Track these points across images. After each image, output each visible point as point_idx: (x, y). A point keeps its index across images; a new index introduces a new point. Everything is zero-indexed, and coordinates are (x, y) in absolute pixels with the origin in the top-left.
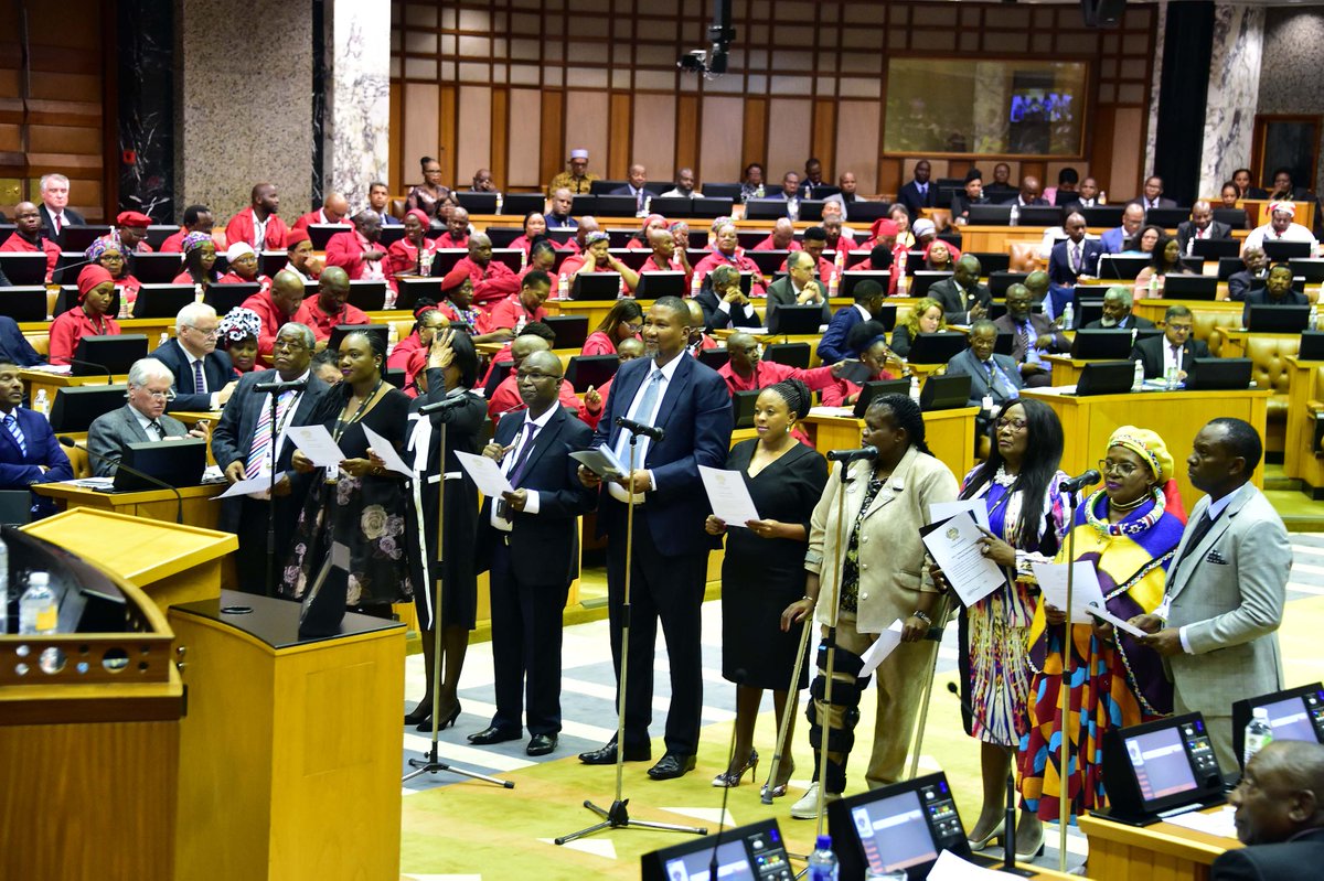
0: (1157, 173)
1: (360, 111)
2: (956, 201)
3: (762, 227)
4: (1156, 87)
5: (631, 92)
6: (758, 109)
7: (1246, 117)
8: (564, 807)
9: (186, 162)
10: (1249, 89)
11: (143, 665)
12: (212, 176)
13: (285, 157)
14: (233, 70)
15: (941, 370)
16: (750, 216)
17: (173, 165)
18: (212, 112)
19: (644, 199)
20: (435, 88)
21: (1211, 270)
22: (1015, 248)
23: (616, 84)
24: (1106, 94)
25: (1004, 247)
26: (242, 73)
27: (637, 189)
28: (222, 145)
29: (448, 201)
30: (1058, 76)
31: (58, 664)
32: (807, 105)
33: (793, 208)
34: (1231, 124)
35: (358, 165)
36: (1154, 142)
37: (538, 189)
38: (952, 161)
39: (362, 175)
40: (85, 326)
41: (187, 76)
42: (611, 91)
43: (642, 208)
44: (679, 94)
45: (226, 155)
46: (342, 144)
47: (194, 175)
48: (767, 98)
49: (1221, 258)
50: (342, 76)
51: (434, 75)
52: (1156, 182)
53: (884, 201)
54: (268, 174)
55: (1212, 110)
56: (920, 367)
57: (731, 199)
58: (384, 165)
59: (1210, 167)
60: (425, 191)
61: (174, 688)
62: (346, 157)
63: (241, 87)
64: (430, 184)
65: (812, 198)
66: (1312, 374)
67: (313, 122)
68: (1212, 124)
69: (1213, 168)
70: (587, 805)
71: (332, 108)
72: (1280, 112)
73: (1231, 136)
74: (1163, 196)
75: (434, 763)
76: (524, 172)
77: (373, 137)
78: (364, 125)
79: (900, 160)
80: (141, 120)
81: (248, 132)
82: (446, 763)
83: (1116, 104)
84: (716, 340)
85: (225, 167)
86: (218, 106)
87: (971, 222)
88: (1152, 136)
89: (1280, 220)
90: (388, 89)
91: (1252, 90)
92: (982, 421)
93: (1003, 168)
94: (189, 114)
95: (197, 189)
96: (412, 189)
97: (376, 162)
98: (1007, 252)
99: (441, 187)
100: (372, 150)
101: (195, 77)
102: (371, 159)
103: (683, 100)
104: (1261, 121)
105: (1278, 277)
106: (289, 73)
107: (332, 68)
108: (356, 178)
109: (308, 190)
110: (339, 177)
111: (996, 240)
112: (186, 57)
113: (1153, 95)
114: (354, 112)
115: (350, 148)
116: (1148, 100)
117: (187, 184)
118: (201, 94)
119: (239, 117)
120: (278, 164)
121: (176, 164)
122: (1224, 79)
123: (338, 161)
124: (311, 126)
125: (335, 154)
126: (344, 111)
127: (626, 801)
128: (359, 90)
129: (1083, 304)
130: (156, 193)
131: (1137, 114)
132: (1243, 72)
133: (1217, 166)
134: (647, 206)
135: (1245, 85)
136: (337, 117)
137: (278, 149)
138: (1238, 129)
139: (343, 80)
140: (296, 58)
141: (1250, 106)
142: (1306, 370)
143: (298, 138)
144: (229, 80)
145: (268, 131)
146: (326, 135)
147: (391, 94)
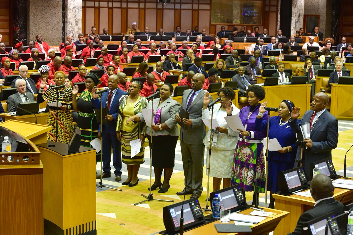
0: (280, 29)
1: (74, 15)
2: (230, 36)
3: (180, 43)
4: (279, 7)
5: (145, 9)
6: (178, 13)
7: (301, 15)
8: (135, 196)
9: (30, 30)
10: (302, 8)
11: (33, 160)
12: (36, 33)
13: (55, 28)
14: (42, 6)
15: (229, 80)
16: (177, 40)
17: (27, 30)
18: (37, 17)
19: (149, 36)
20: (93, 9)
21: (295, 54)
22: (246, 48)
23: (141, 7)
24: (267, 9)
25: (243, 48)
26: (44, 7)
27: (147, 34)
28: (39, 25)
29: (97, 38)
30: (255, 4)
31: (12, 160)
32: (191, 11)
33: (188, 38)
34: (298, 17)
35: (74, 29)
36: (279, 21)
37: (121, 34)
38: (228, 26)
39: (75, 32)
40: (5, 72)
41: (30, 8)
42: (139, 8)
43: (148, 39)
44: (157, 9)
45: (40, 28)
46: (70, 24)
47: (32, 33)
48: (180, 10)
49: (298, 51)
50: (70, 6)
51: (93, 5)
52: (280, 31)
53: (211, 36)
54: (51, 32)
55: (293, 13)
56: (223, 79)
57: (172, 36)
58: (81, 29)
59: (293, 27)
60: (92, 35)
61: (41, 166)
62: (71, 27)
63: (44, 10)
64: (93, 34)
65: (193, 35)
66: (321, 79)
67: (62, 18)
68: (293, 17)
69: (294, 28)
70: (142, 195)
71: (67, 14)
72: (309, 14)
73: (298, 20)
74: (283, 35)
75: (101, 185)
76: (117, 29)
77: (78, 22)
78: (75, 19)
79: (215, 25)
80: (19, 19)
81: (46, 22)
82: (104, 185)
83: (269, 11)
84: (169, 73)
85: (40, 31)
86: (38, 15)
87: (234, 42)
88: (279, 19)
89: (311, 41)
90: (81, 9)
91: (303, 8)
92: (240, 93)
93: (243, 28)
94: (31, 18)
95: (33, 36)
96: (89, 35)
97: (78, 28)
98: (244, 49)
99: (96, 34)
100: (77, 25)
101: (33, 8)
102: (77, 28)
103: (158, 10)
104: (305, 16)
105: (313, 54)
106: (56, 6)
107: (67, 4)
108: (73, 32)
109: (61, 36)
110: (69, 32)
111: (241, 46)
112: (30, 3)
113: (279, 9)
114: (73, 15)
115: (72, 25)
116: (278, 10)
117: (30, 35)
118: (34, 12)
119: (44, 18)
120: (53, 30)
121: (28, 30)
122: (296, 6)
123: (69, 28)
124: (62, 19)
125: (68, 26)
126: (70, 15)
127: (152, 194)
128: (74, 10)
129: (264, 62)
130: (22, 38)
131: (275, 14)
132: (300, 4)
133: (295, 27)
134: (150, 38)
135: (301, 7)
136: (68, 17)
137: (53, 26)
138: (300, 18)
139: (70, 7)
140: (58, 2)
141: (302, 12)
142: (320, 79)
143: (58, 23)
144: (41, 8)
145: (51, 21)
146: (65, 22)
147: (82, 11)
